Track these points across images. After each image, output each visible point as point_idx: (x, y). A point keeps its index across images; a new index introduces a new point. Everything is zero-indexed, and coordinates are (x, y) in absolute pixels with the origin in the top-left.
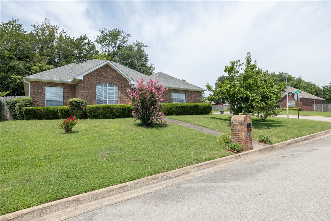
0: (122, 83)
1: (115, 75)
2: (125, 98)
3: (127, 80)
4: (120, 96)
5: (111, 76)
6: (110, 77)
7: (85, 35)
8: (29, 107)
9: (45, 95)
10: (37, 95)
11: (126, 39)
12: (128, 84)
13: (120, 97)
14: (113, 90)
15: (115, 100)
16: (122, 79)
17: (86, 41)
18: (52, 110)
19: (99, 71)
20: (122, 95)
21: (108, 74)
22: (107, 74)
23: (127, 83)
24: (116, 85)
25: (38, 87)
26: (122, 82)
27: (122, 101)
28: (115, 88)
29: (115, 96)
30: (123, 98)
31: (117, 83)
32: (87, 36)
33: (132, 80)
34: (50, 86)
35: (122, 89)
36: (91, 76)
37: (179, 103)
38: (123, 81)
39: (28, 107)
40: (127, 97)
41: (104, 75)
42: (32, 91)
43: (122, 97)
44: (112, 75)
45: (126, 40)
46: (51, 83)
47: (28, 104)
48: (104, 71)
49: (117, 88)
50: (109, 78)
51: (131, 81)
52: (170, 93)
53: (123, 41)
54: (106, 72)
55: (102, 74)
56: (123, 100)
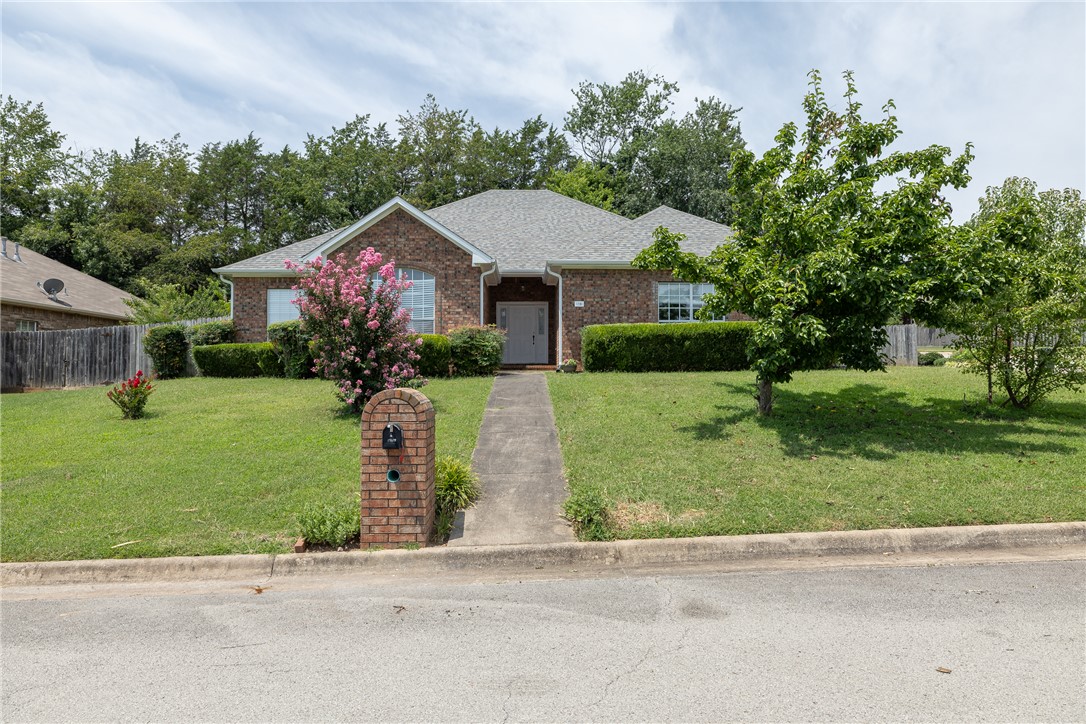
0: (448, 263)
1: (423, 240)
2: (458, 313)
3: (465, 253)
4: (441, 306)
5: (412, 244)
6: (407, 248)
7: (539, 117)
8: (216, 343)
9: (266, 311)
10: (248, 314)
11: (663, 104)
12: (469, 266)
13: (440, 310)
14: (417, 288)
15: (423, 318)
16: (446, 252)
17: (543, 135)
18: (253, 353)
19: (375, 234)
20: (445, 303)
21: (403, 240)
22: (399, 240)
23: (466, 263)
24: (431, 272)
25: (250, 292)
26: (449, 260)
27: (446, 322)
28: (423, 281)
29: (423, 306)
30: (449, 313)
31: (430, 264)
32: (543, 119)
33: (478, 252)
34: (278, 288)
35: (447, 283)
36: (349, 252)
37: (691, 322)
38: (449, 257)
39: (213, 344)
40: (464, 310)
41: (389, 243)
42: (237, 303)
43: (445, 310)
44: (414, 240)
45: (662, 108)
46: (280, 278)
47: (214, 338)
48: (388, 231)
49: (433, 281)
50: (406, 251)
51: (474, 256)
52: (649, 285)
53: (654, 110)
54: (397, 233)
55: (383, 240)
56: (450, 319)
